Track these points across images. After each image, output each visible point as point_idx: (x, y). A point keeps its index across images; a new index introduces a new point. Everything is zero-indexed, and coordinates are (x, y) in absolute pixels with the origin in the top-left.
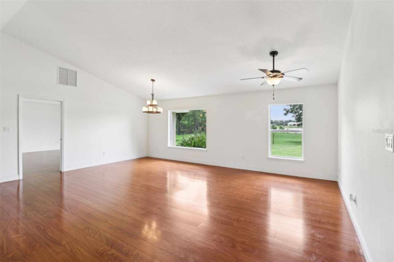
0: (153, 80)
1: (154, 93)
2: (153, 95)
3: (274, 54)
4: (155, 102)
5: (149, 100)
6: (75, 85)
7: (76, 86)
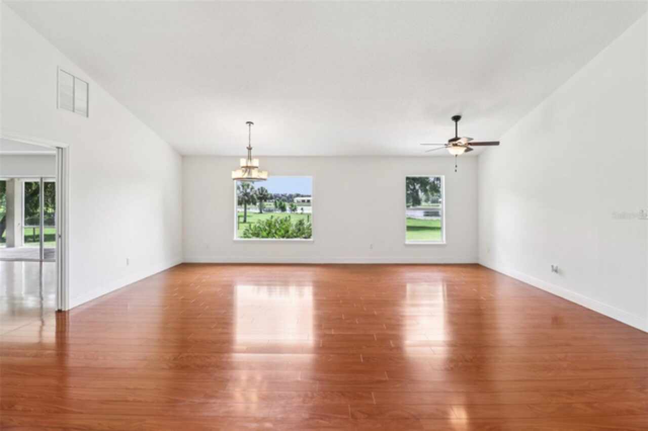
0: (250, 123)
1: (251, 146)
2: (250, 149)
3: (457, 118)
4: (255, 162)
5: (243, 157)
6: (86, 114)
7: (87, 116)
